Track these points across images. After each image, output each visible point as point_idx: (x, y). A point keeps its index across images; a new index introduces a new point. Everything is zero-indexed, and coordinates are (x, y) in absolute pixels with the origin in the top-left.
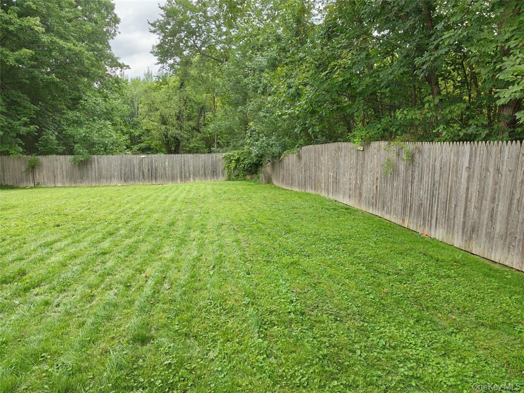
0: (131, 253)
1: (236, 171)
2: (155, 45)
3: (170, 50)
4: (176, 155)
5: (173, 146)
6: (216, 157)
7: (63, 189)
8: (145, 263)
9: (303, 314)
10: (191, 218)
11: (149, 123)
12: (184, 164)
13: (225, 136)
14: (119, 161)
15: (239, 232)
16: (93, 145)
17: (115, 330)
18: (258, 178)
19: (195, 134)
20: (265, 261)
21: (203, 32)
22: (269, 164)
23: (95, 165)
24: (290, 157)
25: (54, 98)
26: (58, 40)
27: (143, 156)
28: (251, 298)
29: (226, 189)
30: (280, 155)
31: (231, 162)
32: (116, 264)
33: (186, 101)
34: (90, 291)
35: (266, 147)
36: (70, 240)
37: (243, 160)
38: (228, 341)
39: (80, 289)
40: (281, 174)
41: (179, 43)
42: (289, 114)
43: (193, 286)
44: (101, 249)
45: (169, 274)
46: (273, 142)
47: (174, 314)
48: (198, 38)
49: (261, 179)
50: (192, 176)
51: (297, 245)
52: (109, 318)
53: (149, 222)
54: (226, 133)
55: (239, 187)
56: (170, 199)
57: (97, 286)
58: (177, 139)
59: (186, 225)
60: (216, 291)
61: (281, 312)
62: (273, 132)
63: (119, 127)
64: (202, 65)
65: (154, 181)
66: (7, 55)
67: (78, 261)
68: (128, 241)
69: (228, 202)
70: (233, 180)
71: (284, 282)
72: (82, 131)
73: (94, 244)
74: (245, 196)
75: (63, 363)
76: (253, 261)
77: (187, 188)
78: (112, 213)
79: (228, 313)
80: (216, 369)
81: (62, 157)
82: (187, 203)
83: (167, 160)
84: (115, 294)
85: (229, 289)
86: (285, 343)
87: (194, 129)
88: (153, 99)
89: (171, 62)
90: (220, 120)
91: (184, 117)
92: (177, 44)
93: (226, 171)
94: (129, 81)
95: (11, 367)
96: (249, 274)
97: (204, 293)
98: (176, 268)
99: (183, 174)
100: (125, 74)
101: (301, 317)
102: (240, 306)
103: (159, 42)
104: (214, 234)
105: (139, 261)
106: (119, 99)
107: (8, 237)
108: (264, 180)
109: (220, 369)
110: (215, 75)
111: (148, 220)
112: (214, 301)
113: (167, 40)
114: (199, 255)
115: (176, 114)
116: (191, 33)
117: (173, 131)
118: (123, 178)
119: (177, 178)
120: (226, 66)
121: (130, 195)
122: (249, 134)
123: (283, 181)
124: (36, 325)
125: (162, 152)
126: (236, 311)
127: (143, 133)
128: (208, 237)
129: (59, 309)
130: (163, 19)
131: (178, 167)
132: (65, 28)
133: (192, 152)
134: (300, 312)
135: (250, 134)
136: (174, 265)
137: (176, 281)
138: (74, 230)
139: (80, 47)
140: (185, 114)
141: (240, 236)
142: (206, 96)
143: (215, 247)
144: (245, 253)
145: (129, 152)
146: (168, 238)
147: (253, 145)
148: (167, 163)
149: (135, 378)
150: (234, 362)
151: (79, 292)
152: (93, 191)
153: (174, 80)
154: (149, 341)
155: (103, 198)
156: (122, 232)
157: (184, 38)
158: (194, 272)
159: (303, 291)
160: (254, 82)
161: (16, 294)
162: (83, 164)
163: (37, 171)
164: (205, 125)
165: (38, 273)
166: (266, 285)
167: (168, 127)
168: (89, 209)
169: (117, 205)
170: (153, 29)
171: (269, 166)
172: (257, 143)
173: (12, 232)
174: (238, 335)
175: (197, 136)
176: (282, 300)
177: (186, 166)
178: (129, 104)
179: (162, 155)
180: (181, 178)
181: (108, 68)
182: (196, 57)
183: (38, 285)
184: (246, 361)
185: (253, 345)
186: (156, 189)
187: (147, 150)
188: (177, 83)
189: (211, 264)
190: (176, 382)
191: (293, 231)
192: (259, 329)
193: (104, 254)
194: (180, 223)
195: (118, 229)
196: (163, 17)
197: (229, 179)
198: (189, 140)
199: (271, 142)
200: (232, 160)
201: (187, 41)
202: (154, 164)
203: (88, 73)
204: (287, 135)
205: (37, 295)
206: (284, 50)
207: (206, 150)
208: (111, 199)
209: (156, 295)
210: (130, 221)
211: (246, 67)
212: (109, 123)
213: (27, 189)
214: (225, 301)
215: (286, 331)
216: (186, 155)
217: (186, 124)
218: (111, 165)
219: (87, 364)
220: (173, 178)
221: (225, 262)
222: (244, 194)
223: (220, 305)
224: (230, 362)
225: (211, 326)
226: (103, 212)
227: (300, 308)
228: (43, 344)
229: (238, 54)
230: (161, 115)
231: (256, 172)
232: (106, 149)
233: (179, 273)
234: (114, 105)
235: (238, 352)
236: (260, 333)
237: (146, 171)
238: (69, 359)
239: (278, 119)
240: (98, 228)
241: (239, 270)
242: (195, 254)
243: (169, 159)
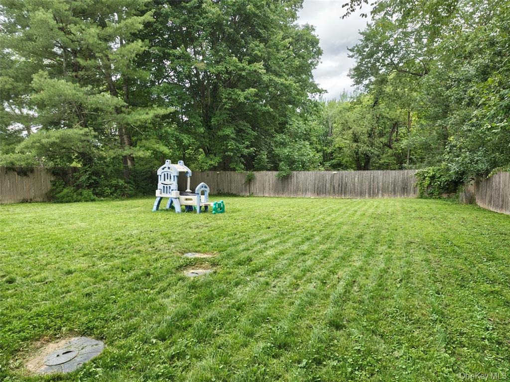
0: (325, 257)
1: (431, 188)
2: (352, 68)
3: (367, 71)
4: (366, 172)
5: (363, 163)
6: (408, 173)
7: (269, 199)
8: (336, 266)
9: (499, 343)
10: (378, 233)
11: (342, 141)
12: (373, 180)
13: (420, 151)
14: (314, 177)
15: (429, 252)
16: (293, 162)
17: (316, 313)
18: (457, 197)
19: (386, 150)
20: (458, 285)
21: (402, 48)
22: (472, 182)
23: (294, 180)
24: (502, 175)
25: (267, 124)
26: (274, 78)
27: (335, 172)
28: (439, 316)
29: (417, 207)
30: (487, 172)
31: (424, 179)
32: (314, 264)
33: (379, 118)
34: (296, 281)
35: (468, 163)
36: (278, 240)
37: (440, 177)
38: (413, 347)
39: (289, 279)
40: (488, 194)
41: (375, 63)
42: (501, 127)
43: (380, 293)
44: (302, 250)
45: (358, 279)
46: (478, 158)
47: (363, 313)
48: (396, 55)
49: (460, 199)
50: (380, 192)
51: (502, 275)
52: (311, 304)
53: (339, 233)
54: (420, 149)
55: (433, 206)
56: (358, 213)
57: (301, 278)
58: (367, 156)
59: (374, 239)
60: (403, 302)
61: (473, 336)
62: (480, 147)
63: (315, 145)
64: (398, 81)
65: (343, 195)
66: (240, 94)
67: (286, 257)
68: (321, 247)
69: (418, 221)
70: (426, 198)
71: (479, 309)
72: (286, 151)
73: (296, 245)
74: (440, 216)
75: (281, 327)
76: (444, 282)
77: (376, 203)
78: (308, 222)
79: (413, 323)
80: (400, 366)
81: (270, 173)
82: (375, 218)
83: (357, 176)
84: (315, 287)
85: (416, 303)
86: (475, 365)
87: (385, 145)
88: (348, 119)
89: (366, 82)
90: (415, 135)
91: (376, 134)
92: (374, 65)
93: (418, 189)
94: (326, 103)
95: (250, 320)
96: (439, 294)
97: (391, 302)
98: (364, 275)
99: (372, 190)
100: (323, 97)
101: (497, 346)
102: (427, 320)
103: (356, 65)
104: (402, 251)
105: (332, 264)
106: (315, 120)
107: (238, 233)
108: (464, 199)
109: (404, 367)
110: (411, 90)
111: (338, 231)
112: (400, 310)
113: (364, 63)
114: (386, 267)
115: (368, 131)
116: (389, 51)
117: (363, 148)
118: (316, 192)
119: (365, 194)
120: (424, 79)
121: (322, 207)
122: (448, 149)
123: (490, 202)
124: (262, 297)
125: (352, 168)
126: (423, 324)
127: (335, 150)
128: (395, 253)
129: (275, 289)
130: (361, 43)
131: (367, 183)
132: (280, 67)
133: (382, 168)
134: (496, 341)
135: (450, 149)
136: (363, 273)
137: (365, 286)
138: (280, 232)
139: (290, 81)
140: (377, 131)
141: (430, 256)
142: (401, 112)
143: (402, 262)
144: (435, 273)
145: (323, 169)
146: (357, 248)
147: (452, 161)
148: (356, 179)
149: (332, 351)
150: (419, 366)
151: (288, 280)
152: (292, 201)
153: (368, 100)
154: (342, 329)
155: (300, 208)
156: (317, 238)
157: (381, 58)
158: (382, 281)
159: (503, 322)
160: (458, 94)
161: (248, 273)
162: (285, 179)
163: (252, 183)
164: (397, 140)
165: (260, 261)
166: (458, 307)
167: (359, 144)
168: (290, 217)
169: (312, 215)
170: (351, 54)
171: (471, 184)
172: (457, 159)
173: (240, 229)
174: (424, 345)
175: (388, 152)
176: (475, 325)
177: (375, 183)
178: (324, 124)
179: (353, 171)
180: (370, 194)
181: (309, 94)
182: (393, 74)
183: (260, 270)
184: (430, 369)
185: (439, 357)
186: (345, 203)
187: (337, 166)
188: (371, 101)
189: (398, 278)
190: (365, 365)
191: (497, 259)
192: (447, 345)
193: (304, 254)
194: (368, 237)
195: (313, 236)
196: (362, 41)
197: (421, 197)
198: (379, 156)
199: (477, 158)
200: (426, 177)
201: (383, 60)
202: (344, 180)
203: (294, 101)
204: (498, 150)
205: (260, 276)
206: (499, 54)
207: (397, 167)
208: (307, 210)
209: (347, 294)
210: (323, 230)
211: (449, 77)
212: (308, 143)
213: (245, 197)
214: (412, 312)
215: (477, 355)
216: (375, 171)
217: (378, 141)
218: (306, 180)
219: (297, 332)
220: (361, 194)
221: (412, 279)
222: (437, 214)
223: (406, 316)
224: (414, 364)
225: (396, 331)
226: (301, 221)
227: (497, 337)
228: (267, 311)
229: (441, 65)
230: (353, 133)
231: (455, 191)
232: (303, 166)
233: (367, 280)
234: (312, 127)
235: (423, 359)
236: (447, 349)
237: (336, 186)
238: (285, 325)
239: (487, 132)
240: (298, 233)
241: (427, 288)
242: (383, 266)
243: (358, 176)
